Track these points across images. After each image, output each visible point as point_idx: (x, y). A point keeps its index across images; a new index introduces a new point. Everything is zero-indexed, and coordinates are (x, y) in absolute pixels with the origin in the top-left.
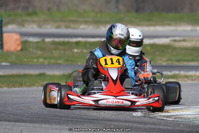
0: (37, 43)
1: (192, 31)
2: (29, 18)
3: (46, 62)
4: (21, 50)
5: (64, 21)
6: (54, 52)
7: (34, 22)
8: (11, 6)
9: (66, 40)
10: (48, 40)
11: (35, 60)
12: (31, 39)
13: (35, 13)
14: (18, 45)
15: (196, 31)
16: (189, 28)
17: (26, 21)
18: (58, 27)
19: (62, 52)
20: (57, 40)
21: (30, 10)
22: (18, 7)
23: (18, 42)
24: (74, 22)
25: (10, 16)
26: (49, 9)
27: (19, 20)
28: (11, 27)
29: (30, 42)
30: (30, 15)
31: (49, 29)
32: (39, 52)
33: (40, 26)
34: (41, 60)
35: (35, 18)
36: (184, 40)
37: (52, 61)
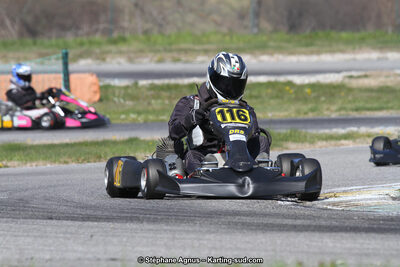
0: (127, 87)
1: (379, 59)
2: (113, 48)
3: (141, 119)
4: (101, 100)
5: (171, 51)
6: (153, 101)
7: (121, 53)
8: (86, 28)
9: (173, 81)
10: (143, 83)
11: (123, 116)
12: (117, 82)
13: (123, 40)
14: (95, 92)
15: (387, 59)
16: (375, 55)
17: (109, 52)
18: (161, 61)
19: (167, 102)
20: (157, 82)
21: (115, 35)
22: (97, 30)
23: (95, 88)
24: (186, 51)
25: (81, 44)
26: (146, 32)
27: (98, 51)
28: (83, 63)
29: (114, 87)
30: (114, 42)
31: (147, 64)
32: (129, 103)
33: (131, 60)
34: (133, 116)
35: (124, 47)
36: (366, 76)
37: (151, 117)
